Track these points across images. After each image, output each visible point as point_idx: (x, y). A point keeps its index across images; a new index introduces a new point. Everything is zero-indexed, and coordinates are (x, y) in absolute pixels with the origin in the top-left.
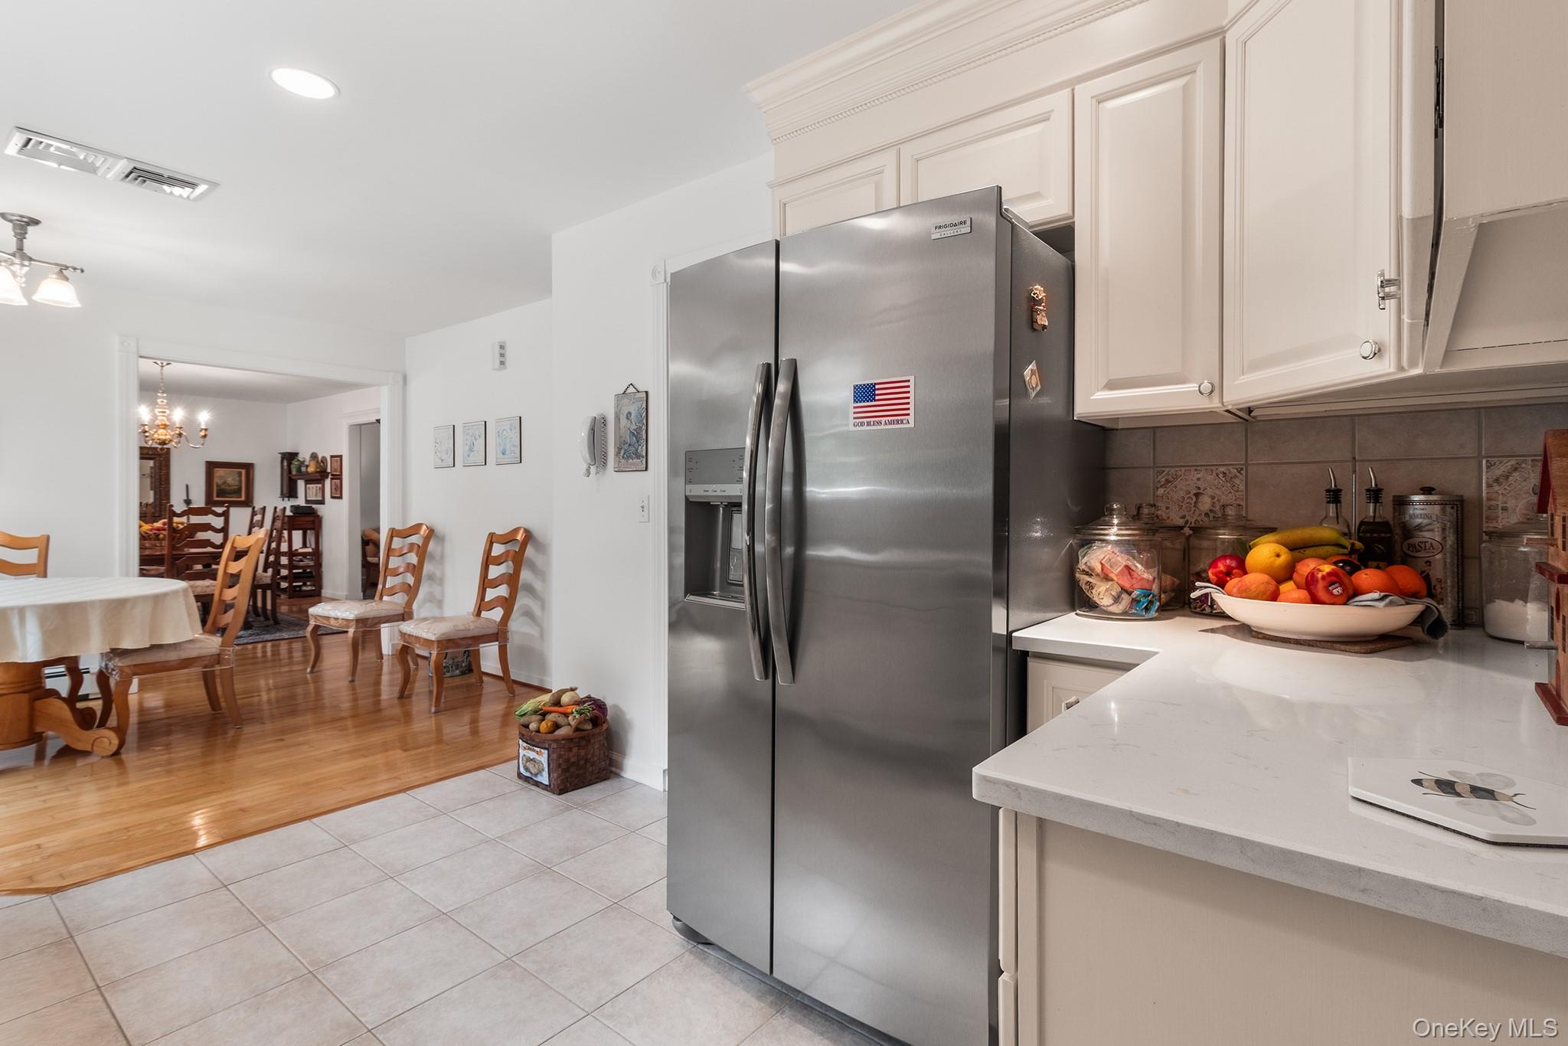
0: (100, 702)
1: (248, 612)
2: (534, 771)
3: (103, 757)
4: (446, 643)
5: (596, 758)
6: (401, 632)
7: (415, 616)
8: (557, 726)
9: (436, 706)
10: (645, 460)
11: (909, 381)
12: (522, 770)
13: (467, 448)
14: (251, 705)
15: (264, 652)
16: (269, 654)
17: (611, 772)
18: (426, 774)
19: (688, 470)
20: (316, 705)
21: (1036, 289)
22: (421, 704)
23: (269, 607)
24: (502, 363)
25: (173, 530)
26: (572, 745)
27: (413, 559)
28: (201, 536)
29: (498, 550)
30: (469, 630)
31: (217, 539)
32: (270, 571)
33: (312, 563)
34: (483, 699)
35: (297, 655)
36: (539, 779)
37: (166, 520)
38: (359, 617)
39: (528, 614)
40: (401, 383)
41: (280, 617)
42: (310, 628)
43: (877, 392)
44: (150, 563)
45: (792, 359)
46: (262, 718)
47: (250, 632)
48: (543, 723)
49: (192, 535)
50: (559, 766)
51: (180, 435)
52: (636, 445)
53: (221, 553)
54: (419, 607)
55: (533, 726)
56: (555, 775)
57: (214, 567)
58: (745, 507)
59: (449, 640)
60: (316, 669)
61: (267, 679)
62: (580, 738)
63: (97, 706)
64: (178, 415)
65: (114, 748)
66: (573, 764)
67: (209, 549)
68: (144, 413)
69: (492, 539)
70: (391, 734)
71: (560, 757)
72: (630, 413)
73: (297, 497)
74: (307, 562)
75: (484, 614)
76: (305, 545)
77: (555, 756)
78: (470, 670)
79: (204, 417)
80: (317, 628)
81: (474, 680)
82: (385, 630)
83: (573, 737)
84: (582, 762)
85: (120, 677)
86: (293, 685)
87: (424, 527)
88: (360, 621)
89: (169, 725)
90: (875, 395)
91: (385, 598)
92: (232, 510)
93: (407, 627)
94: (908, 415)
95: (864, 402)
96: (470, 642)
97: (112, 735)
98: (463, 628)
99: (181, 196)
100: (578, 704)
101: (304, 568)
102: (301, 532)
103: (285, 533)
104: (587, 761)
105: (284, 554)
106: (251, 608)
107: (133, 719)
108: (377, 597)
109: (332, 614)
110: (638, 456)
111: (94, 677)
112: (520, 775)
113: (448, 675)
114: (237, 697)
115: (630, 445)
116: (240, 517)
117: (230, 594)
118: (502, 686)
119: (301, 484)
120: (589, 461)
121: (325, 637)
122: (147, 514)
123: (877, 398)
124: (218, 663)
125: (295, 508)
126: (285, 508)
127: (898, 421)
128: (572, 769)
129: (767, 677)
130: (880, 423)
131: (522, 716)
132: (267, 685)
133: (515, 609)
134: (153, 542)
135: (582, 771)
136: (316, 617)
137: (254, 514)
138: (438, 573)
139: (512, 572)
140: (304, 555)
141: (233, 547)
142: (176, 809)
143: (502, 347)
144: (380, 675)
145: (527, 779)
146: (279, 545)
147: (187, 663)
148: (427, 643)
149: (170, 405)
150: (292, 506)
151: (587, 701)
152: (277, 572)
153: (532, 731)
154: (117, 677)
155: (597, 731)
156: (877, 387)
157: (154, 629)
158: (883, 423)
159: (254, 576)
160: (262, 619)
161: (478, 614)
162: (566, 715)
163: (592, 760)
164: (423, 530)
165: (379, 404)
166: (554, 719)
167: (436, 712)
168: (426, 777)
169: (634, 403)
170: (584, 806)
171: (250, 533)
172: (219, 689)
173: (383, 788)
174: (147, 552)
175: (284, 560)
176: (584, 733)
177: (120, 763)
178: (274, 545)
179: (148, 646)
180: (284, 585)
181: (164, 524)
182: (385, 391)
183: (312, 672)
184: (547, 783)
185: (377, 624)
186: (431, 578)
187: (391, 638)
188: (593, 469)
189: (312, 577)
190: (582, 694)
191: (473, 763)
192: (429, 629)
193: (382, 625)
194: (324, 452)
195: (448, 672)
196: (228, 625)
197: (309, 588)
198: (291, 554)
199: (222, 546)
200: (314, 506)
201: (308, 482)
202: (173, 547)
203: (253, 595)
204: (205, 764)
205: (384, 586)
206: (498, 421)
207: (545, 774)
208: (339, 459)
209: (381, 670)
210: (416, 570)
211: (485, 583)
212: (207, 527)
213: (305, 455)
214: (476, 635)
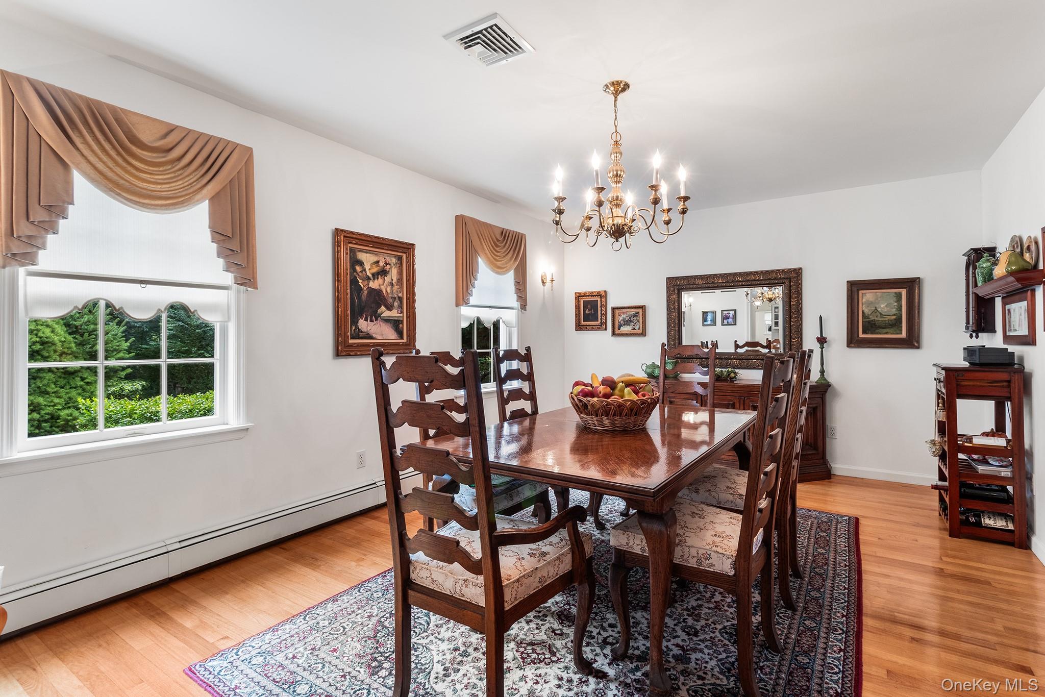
119: (998, 303)
200: (1017, 349)
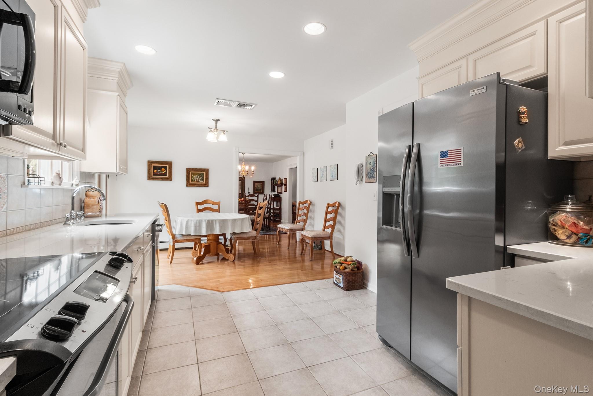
0: (230, 247)
1: (262, 226)
2: (338, 282)
3: (231, 261)
4: (314, 239)
5: (358, 281)
6: (301, 234)
7: (306, 229)
8: (345, 268)
9: (311, 258)
10: (375, 178)
11: (461, 149)
12: (335, 281)
13: (321, 175)
14: (263, 252)
15: (267, 238)
16: (268, 238)
17: (364, 287)
18: (307, 278)
19: (384, 183)
20: (280, 255)
21: (521, 108)
22: (307, 258)
23: (268, 225)
24: (332, 147)
25: (246, 201)
26: (350, 275)
27: (305, 211)
28: (252, 202)
29: (330, 209)
30: (321, 235)
31: (255, 203)
32: (268, 213)
33: (279, 212)
34: (325, 258)
35: (275, 239)
36: (340, 285)
37: (244, 198)
38: (291, 228)
39: (339, 231)
40: (303, 155)
41: (270, 228)
42: (278, 231)
43: (449, 154)
44: (241, 210)
45: (418, 144)
46: (266, 256)
47: (263, 231)
48: (341, 266)
49: (250, 202)
50: (346, 281)
51: (247, 173)
52: (373, 174)
53: (257, 208)
54: (307, 227)
55: (338, 267)
56: (345, 284)
57: (255, 212)
58: (401, 195)
59: (315, 238)
60: (279, 244)
61: (267, 245)
62: (353, 273)
63: (230, 248)
64: (247, 168)
65: (233, 259)
66: (351, 282)
67: (254, 207)
68: (239, 168)
69: (328, 205)
70: (299, 265)
71: (346, 278)
72: (371, 162)
73: (275, 191)
74: (277, 211)
75: (326, 230)
76: (277, 206)
77: (345, 278)
78: (322, 249)
79: (253, 168)
80: (279, 231)
81: (323, 252)
82: (298, 233)
83: (351, 272)
84: (353, 281)
85: (235, 240)
86: (274, 248)
87: (309, 201)
88: (291, 230)
89: (245, 255)
90: (448, 155)
91: (298, 223)
92: (259, 195)
93: (303, 233)
94: (461, 162)
95: (444, 157)
96: (321, 239)
97: (233, 255)
98: (319, 234)
99: (249, 109)
100: (353, 262)
101: (277, 213)
102: (276, 202)
103: (272, 202)
104: (355, 281)
105: (272, 209)
106: (263, 225)
107: (237, 252)
108: (295, 223)
109: (283, 227)
110: (373, 177)
111: (229, 240)
112: (334, 283)
113: (315, 249)
114: (260, 250)
115: (371, 174)
116: (261, 197)
117: (259, 219)
118: (331, 255)
119: (276, 187)
120: (357, 179)
121: (282, 235)
122: (240, 197)
123: (449, 156)
124: (256, 239)
125: (275, 195)
126: (272, 195)
127: (457, 164)
128: (350, 283)
129: (409, 255)
130: (450, 165)
131: (335, 263)
132: (267, 247)
133: (335, 229)
134: (241, 204)
135: (353, 285)
136: (279, 228)
137: (264, 197)
138: (313, 216)
139: (334, 217)
140: (277, 209)
141: (259, 206)
142: (245, 277)
143: (332, 141)
144: (296, 247)
145: (336, 285)
146: (270, 206)
147: (249, 238)
148: (309, 238)
149: (245, 165)
150: (274, 194)
151: (356, 261)
152: (270, 214)
153: (338, 269)
154: (234, 240)
155: (358, 271)
156: (449, 152)
157: (242, 229)
158: (451, 165)
159: (264, 215)
160: (266, 228)
161: (324, 230)
162: (349, 265)
163: (357, 281)
164: (308, 202)
165: (296, 162)
166: (345, 266)
167: (311, 260)
168: (307, 279)
169: (372, 159)
170: (354, 296)
171: (263, 202)
172: (256, 247)
173: (296, 280)
174: (240, 207)
175: (272, 211)
176: (354, 272)
177: (234, 263)
178: (269, 206)
179: (240, 232)
180: (272, 218)
181: (244, 199)
182: (298, 157)
183: (278, 244)
184: (342, 287)
185: (295, 231)
186: (311, 217)
187: (299, 236)
188: (358, 182)
189: (279, 216)
190: (354, 259)
191: (321, 277)
192: (309, 233)
193: (297, 232)
194: (282, 178)
195: (315, 248)
196: (258, 228)
197: (278, 220)
198: (274, 209)
199: (257, 206)
200: (279, 194)
201: (278, 187)
202: (246, 206)
203: (264, 220)
204: (252, 267)
205: (297, 219)
206: (331, 166)
207: (342, 283)
208: (286, 179)
209: (296, 246)
210: (306, 215)
211: (326, 220)
212: (253, 200)
213: (277, 179)
214: (323, 237)
